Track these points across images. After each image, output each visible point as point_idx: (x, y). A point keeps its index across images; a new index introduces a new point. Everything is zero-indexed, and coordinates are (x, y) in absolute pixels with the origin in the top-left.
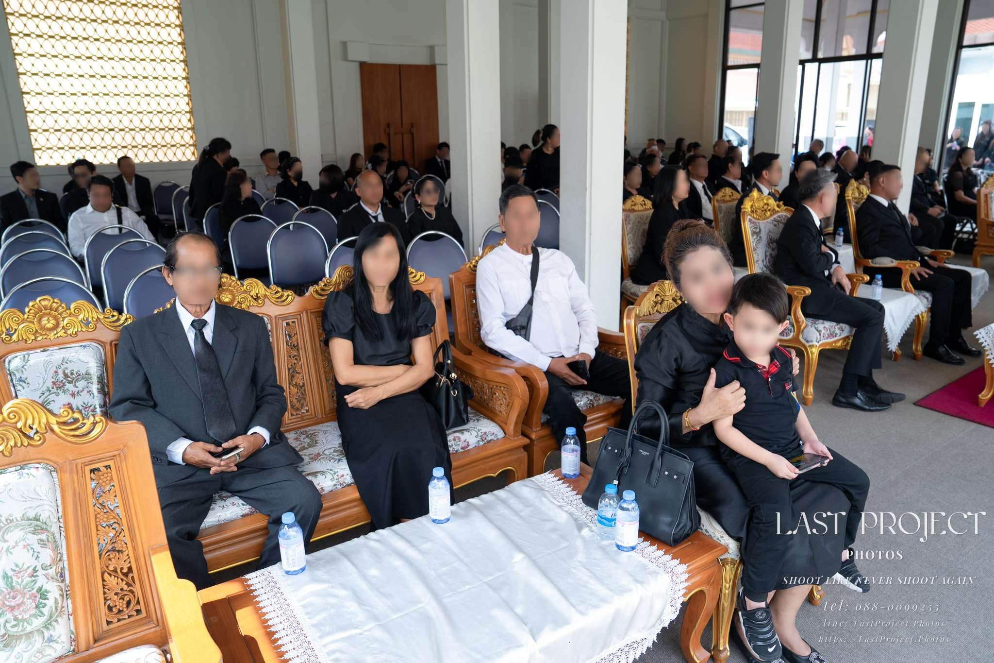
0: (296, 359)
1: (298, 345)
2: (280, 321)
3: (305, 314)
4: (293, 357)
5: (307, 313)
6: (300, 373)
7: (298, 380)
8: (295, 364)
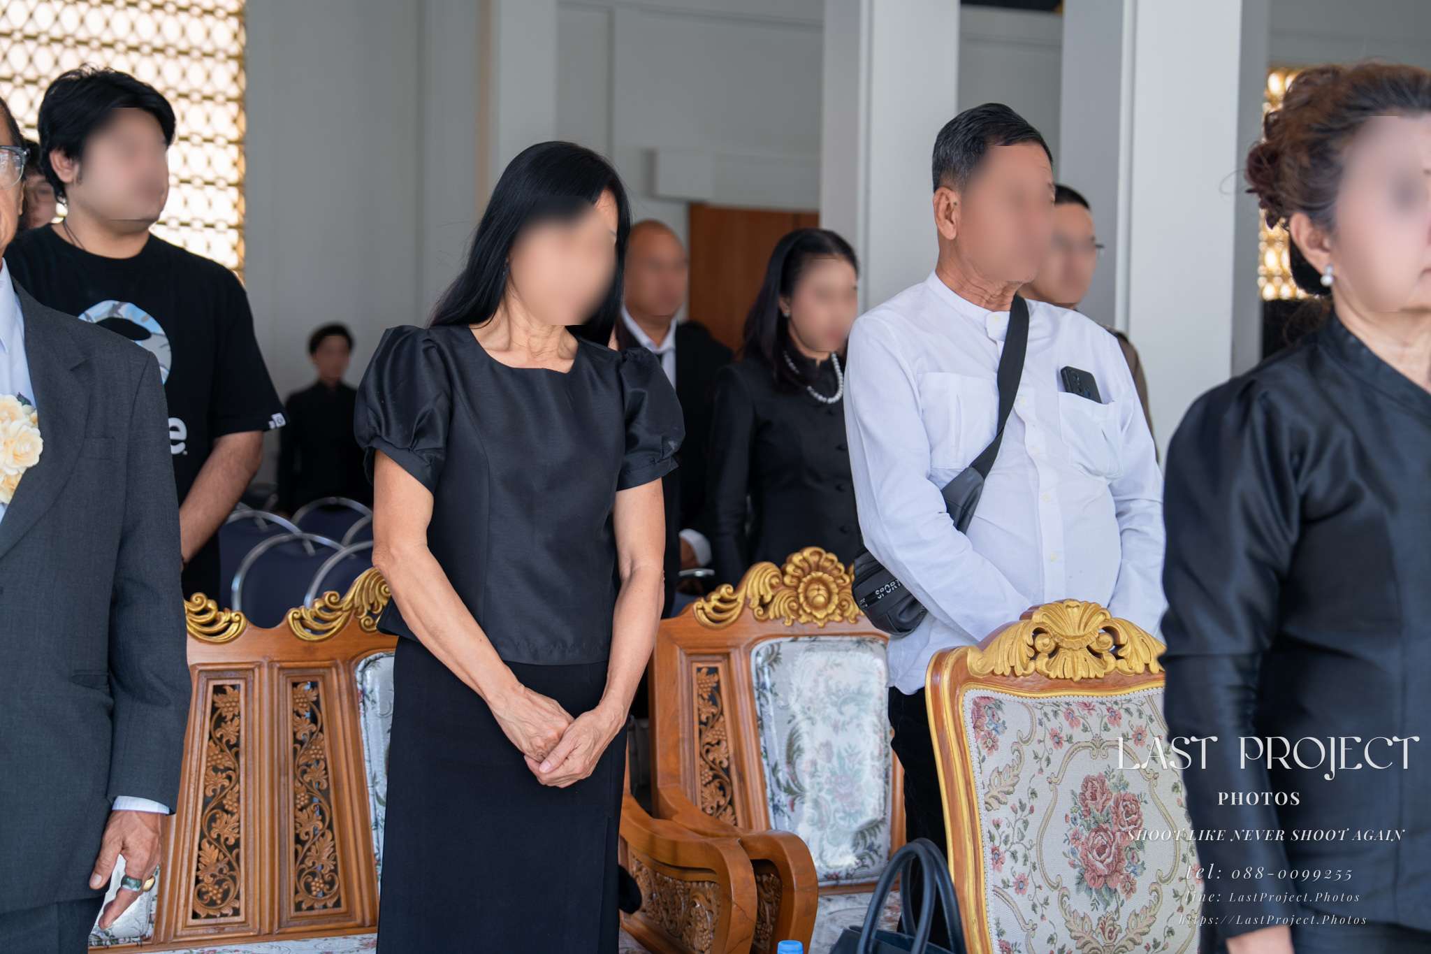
0: (229, 778)
1: (237, 745)
2: (204, 680)
3: (265, 671)
4: (222, 771)
5: (271, 667)
6: (232, 814)
7: (225, 828)
8: (223, 788)
